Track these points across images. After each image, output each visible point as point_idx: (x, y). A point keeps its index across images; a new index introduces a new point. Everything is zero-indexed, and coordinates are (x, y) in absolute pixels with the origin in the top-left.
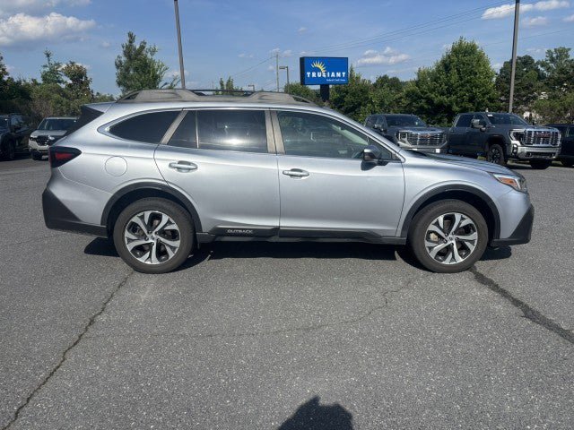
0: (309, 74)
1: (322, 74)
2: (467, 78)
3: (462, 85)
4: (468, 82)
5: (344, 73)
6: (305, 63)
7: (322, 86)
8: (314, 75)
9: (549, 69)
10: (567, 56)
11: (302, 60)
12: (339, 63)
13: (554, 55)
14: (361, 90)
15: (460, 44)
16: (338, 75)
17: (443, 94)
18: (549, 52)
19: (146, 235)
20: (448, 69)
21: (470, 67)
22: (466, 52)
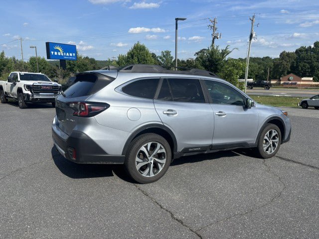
0: (52, 52)
1: (61, 53)
5: (74, 54)
6: (49, 46)
7: (61, 60)
8: (56, 53)
9: (163, 60)
10: (170, 55)
11: (48, 44)
12: (72, 48)
13: (165, 54)
14: (83, 65)
15: (137, 45)
16: (71, 55)
18: (162, 52)
19: (147, 158)
20: (132, 57)
21: (143, 57)
22: (140, 49)
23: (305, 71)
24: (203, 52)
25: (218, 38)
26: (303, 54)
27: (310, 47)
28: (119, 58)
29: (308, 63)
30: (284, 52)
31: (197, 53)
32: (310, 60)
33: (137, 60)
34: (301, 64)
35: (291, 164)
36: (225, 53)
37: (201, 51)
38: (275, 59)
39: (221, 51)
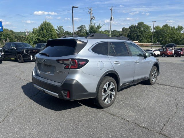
2: (49, 33)
3: (48, 35)
4: (50, 34)
9: (58, 31)
10: (62, 28)
13: (59, 28)
15: (45, 22)
17: (42, 37)
18: (58, 27)
19: (107, 92)
20: (42, 29)
21: (50, 30)
22: (47, 25)
23: (134, 38)
24: (82, 27)
25: (93, 19)
26: (133, 29)
27: (136, 25)
28: (33, 30)
29: (136, 33)
30: (124, 28)
31: (78, 28)
32: (137, 32)
33: (46, 32)
34: (132, 34)
35: (166, 87)
36: (99, 27)
37: (81, 27)
38: (119, 31)
39: (96, 27)
